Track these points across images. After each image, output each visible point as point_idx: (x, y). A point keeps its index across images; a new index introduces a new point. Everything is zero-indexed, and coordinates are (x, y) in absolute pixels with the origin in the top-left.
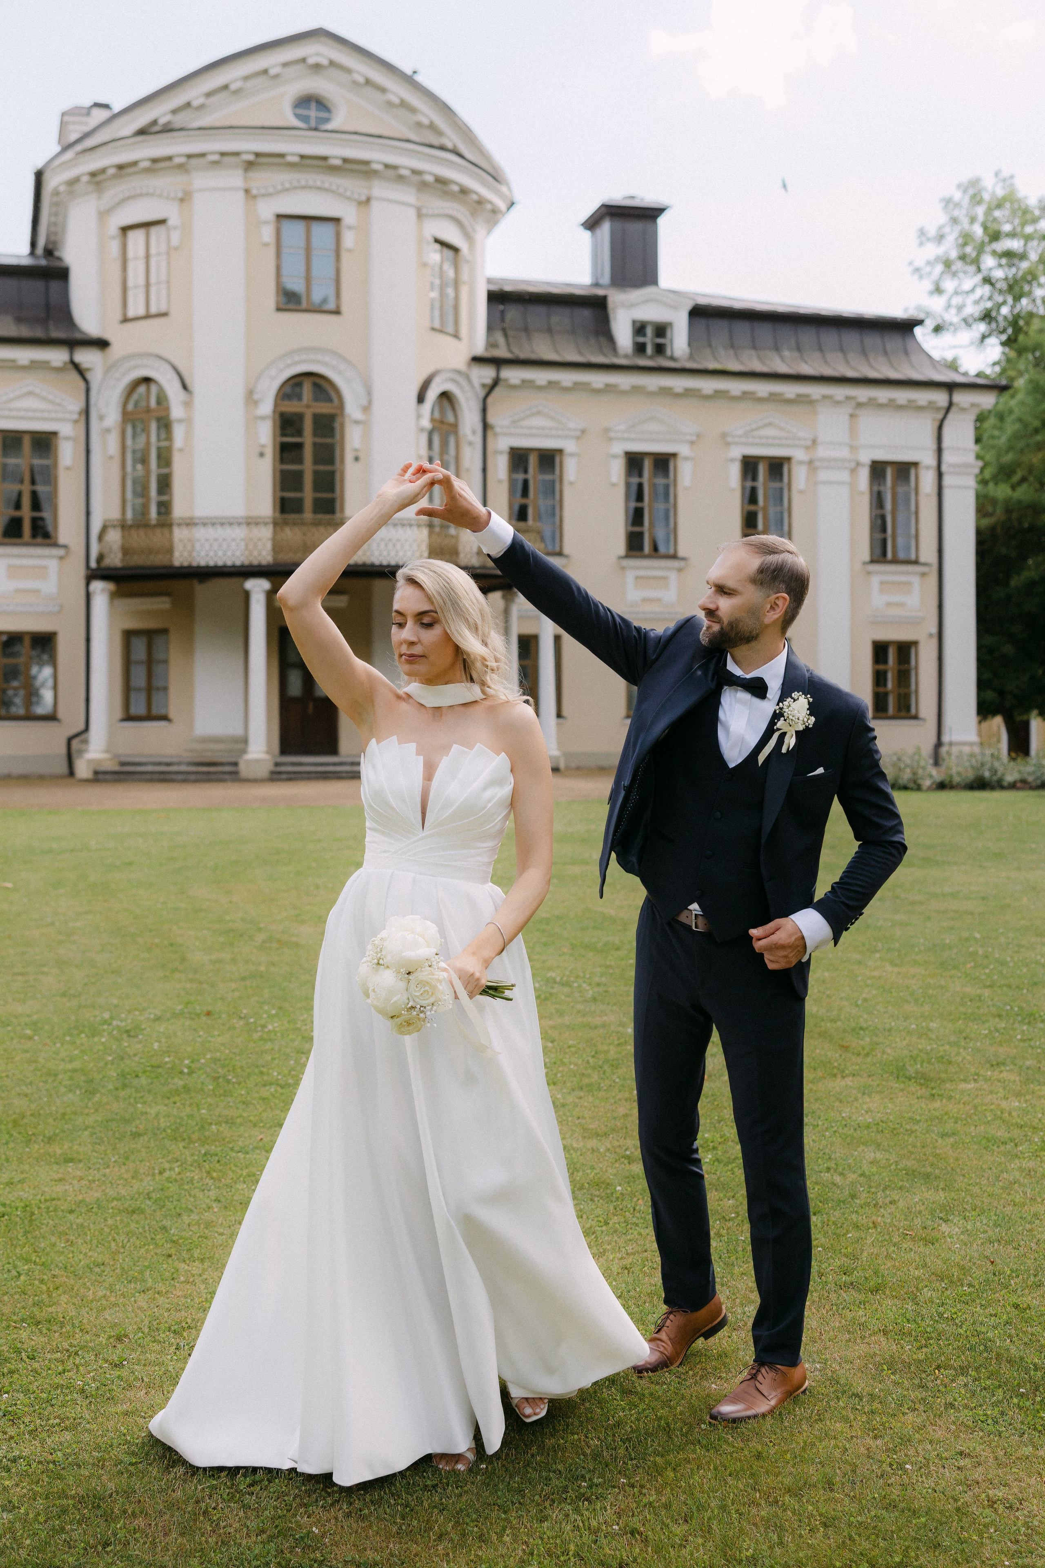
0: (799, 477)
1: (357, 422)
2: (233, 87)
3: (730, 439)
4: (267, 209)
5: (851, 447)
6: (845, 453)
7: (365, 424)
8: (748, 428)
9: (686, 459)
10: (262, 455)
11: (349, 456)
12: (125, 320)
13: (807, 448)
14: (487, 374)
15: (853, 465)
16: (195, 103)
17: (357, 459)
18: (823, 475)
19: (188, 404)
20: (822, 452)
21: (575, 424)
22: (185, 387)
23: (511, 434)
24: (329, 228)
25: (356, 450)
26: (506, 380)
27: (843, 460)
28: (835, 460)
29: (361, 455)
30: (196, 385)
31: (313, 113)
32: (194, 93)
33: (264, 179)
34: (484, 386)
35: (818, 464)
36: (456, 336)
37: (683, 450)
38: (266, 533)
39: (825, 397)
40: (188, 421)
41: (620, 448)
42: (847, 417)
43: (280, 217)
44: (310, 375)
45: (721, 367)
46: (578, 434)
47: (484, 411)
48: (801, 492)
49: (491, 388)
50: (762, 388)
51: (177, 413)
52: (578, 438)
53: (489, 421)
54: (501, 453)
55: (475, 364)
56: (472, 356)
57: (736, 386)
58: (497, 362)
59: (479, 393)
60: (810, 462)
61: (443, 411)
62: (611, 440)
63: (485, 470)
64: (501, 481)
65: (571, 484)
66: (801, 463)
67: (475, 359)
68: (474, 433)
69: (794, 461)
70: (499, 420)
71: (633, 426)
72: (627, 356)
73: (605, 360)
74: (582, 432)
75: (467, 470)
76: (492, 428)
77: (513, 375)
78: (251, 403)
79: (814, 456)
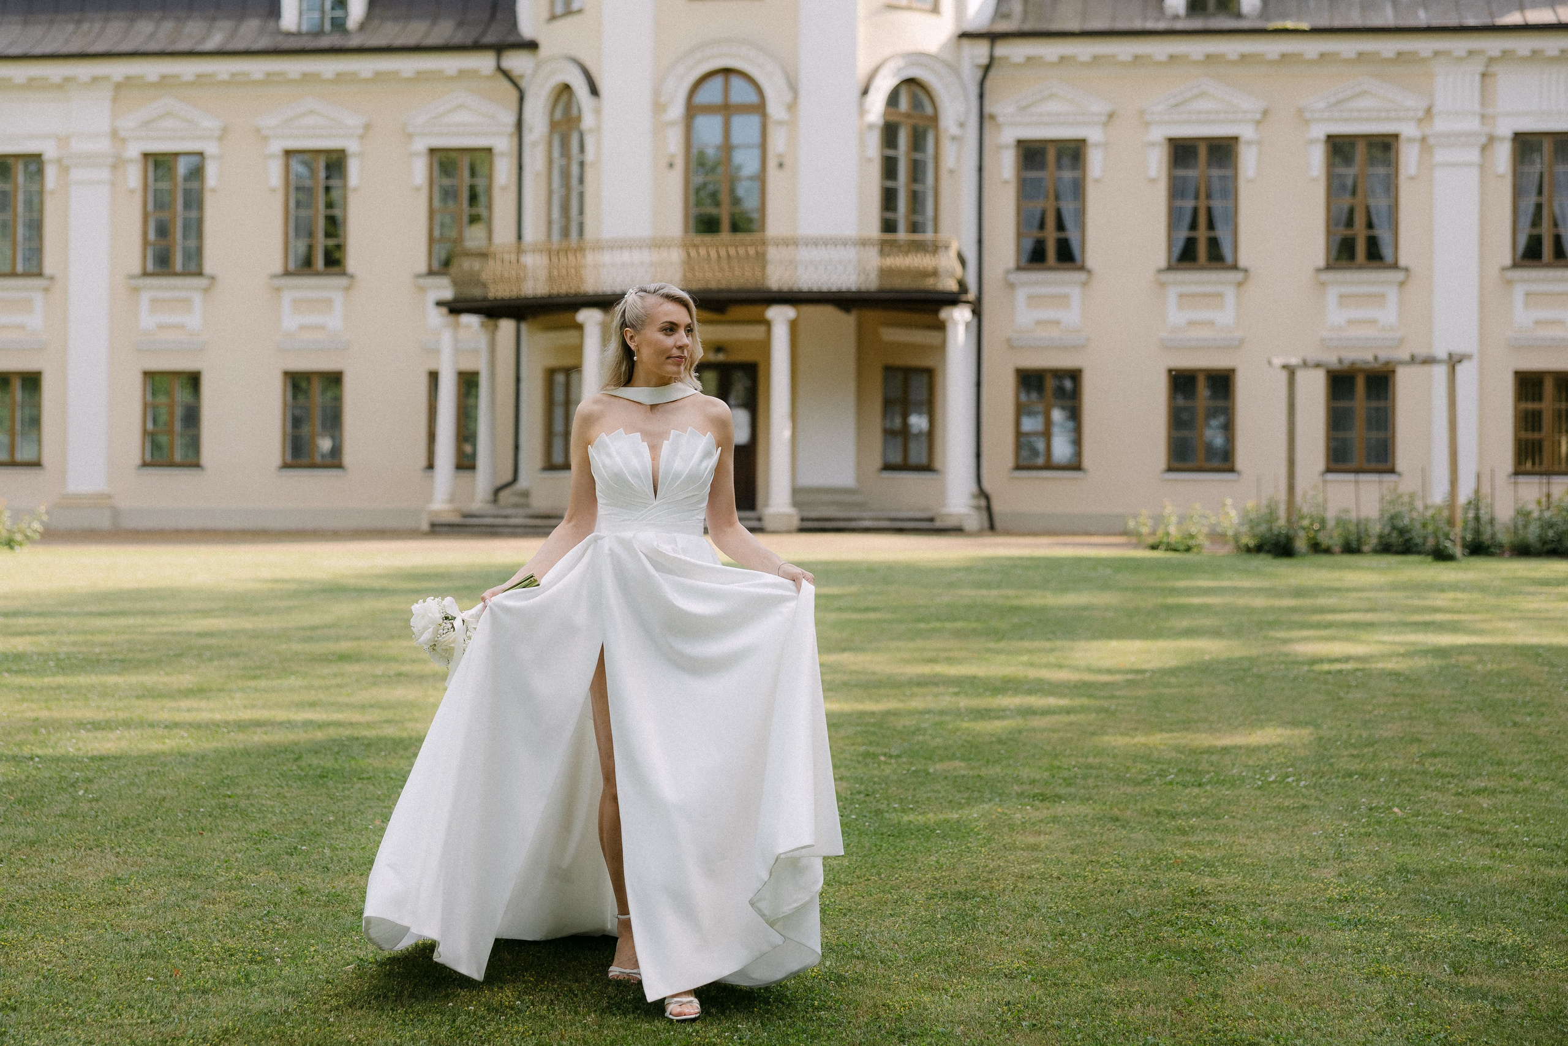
0: (1409, 158)
1: (780, 123)
3: (1308, 115)
5: (1483, 117)
6: (1473, 124)
7: (791, 124)
8: (1333, 100)
9: (1250, 143)
10: (671, 165)
11: (772, 163)
12: (553, 18)
13: (1420, 121)
14: (980, 51)
15: (1483, 140)
17: (782, 165)
18: (1441, 156)
19: (598, 112)
20: (1440, 125)
21: (1099, 107)
22: (594, 91)
23: (1019, 124)
25: (782, 156)
26: (1006, 58)
27: (1469, 134)
28: (1458, 135)
29: (786, 160)
30: (604, 86)
34: (979, 66)
35: (1432, 141)
36: (935, 9)
37: (1246, 132)
38: (676, 256)
39: (1436, 54)
40: (598, 129)
41: (1160, 134)
42: (1477, 78)
44: (727, 72)
45: (1290, 25)
46: (1104, 118)
47: (981, 96)
48: (1412, 178)
49: (987, 68)
50: (1347, 47)
51: (588, 121)
52: (1105, 124)
53: (988, 109)
54: (1006, 147)
55: (966, 42)
56: (960, 32)
57: (1312, 47)
58: (993, 37)
59: (970, 76)
60: (1423, 139)
61: (916, 104)
62: (1147, 124)
63: (980, 169)
64: (1006, 182)
65: (1097, 181)
66: (1411, 140)
67: (965, 35)
68: (962, 125)
69: (1402, 138)
70: (1002, 107)
71: (1176, 105)
72: (1176, 17)
73: (1138, 25)
74: (1111, 116)
75: (951, 171)
76: (992, 117)
77: (1015, 51)
78: (659, 107)
79: (1427, 131)
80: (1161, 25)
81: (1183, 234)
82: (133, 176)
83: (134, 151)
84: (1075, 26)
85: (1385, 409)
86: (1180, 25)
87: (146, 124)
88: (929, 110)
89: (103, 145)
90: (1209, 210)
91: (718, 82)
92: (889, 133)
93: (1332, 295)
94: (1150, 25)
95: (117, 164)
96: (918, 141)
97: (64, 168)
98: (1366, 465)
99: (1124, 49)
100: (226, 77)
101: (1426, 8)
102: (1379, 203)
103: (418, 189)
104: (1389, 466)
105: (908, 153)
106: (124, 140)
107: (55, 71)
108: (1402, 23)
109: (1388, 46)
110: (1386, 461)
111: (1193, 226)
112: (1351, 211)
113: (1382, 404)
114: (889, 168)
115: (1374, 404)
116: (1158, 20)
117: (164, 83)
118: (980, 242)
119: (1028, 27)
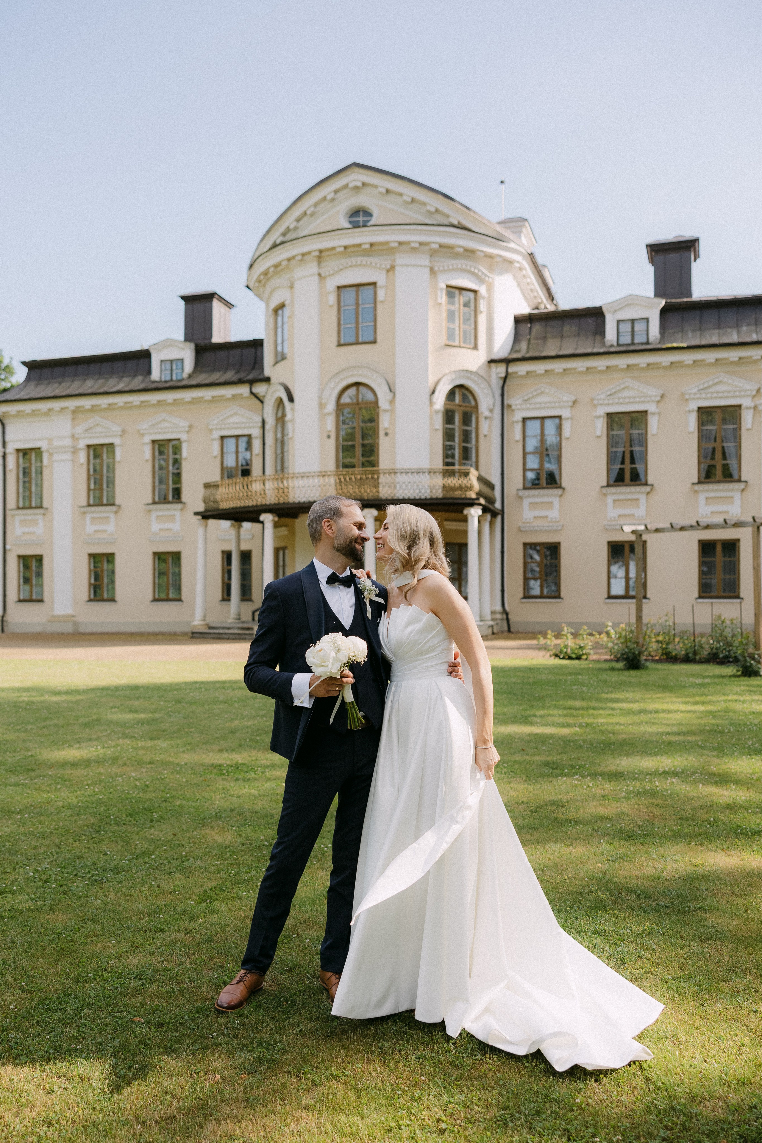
0: (746, 418)
1: (386, 411)
2: (309, 212)
3: (686, 397)
4: (332, 284)
7: (392, 411)
8: (701, 387)
9: (653, 414)
10: (329, 436)
11: (382, 433)
12: (276, 364)
13: (752, 397)
14: (500, 370)
16: (291, 227)
17: (386, 434)
19: (293, 410)
21: (568, 398)
22: (291, 400)
23: (524, 409)
24: (369, 290)
25: (386, 429)
26: (516, 373)
29: (389, 431)
30: (296, 397)
31: (361, 219)
32: (289, 221)
33: (331, 265)
34: (501, 378)
35: (760, 408)
36: (475, 347)
37: (651, 408)
40: (292, 421)
41: (601, 411)
43: (339, 288)
44: (357, 384)
45: (675, 345)
46: (571, 404)
47: (502, 395)
48: (748, 430)
49: (505, 379)
50: (710, 356)
51: (289, 417)
52: (572, 407)
53: (506, 402)
54: (517, 422)
55: (493, 365)
56: (489, 359)
57: (688, 357)
58: (507, 361)
59: (496, 384)
60: (755, 407)
61: (464, 398)
62: (595, 406)
63: (502, 435)
64: (518, 441)
65: (567, 438)
66: (748, 408)
67: (492, 361)
68: (491, 411)
69: (743, 408)
70: (514, 400)
71: (610, 395)
72: (612, 346)
73: (589, 350)
74: (575, 402)
75: (485, 436)
76: (509, 406)
77: (521, 369)
78: (322, 406)
79: (758, 402)
80: (602, 350)
81: (618, 467)
82: (82, 457)
83: (82, 444)
84: (553, 353)
85: (735, 562)
86: (612, 350)
87: (87, 430)
88: (473, 403)
89: (68, 442)
90: (632, 452)
91: (352, 391)
92: (449, 416)
93: (702, 497)
94: (596, 350)
95: (75, 451)
96: (466, 419)
97: (51, 455)
98: (722, 594)
99: (580, 364)
100: (121, 404)
101: (757, 333)
102: (730, 446)
103: (215, 457)
104: (736, 594)
105: (459, 427)
106: (77, 439)
107: (43, 406)
108: (741, 340)
109: (734, 354)
110: (735, 592)
111: (623, 463)
112: (714, 449)
113: (732, 559)
114: (448, 435)
115: (727, 559)
116: (601, 348)
117: (94, 409)
118: (502, 474)
119: (530, 355)
